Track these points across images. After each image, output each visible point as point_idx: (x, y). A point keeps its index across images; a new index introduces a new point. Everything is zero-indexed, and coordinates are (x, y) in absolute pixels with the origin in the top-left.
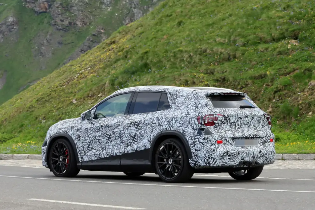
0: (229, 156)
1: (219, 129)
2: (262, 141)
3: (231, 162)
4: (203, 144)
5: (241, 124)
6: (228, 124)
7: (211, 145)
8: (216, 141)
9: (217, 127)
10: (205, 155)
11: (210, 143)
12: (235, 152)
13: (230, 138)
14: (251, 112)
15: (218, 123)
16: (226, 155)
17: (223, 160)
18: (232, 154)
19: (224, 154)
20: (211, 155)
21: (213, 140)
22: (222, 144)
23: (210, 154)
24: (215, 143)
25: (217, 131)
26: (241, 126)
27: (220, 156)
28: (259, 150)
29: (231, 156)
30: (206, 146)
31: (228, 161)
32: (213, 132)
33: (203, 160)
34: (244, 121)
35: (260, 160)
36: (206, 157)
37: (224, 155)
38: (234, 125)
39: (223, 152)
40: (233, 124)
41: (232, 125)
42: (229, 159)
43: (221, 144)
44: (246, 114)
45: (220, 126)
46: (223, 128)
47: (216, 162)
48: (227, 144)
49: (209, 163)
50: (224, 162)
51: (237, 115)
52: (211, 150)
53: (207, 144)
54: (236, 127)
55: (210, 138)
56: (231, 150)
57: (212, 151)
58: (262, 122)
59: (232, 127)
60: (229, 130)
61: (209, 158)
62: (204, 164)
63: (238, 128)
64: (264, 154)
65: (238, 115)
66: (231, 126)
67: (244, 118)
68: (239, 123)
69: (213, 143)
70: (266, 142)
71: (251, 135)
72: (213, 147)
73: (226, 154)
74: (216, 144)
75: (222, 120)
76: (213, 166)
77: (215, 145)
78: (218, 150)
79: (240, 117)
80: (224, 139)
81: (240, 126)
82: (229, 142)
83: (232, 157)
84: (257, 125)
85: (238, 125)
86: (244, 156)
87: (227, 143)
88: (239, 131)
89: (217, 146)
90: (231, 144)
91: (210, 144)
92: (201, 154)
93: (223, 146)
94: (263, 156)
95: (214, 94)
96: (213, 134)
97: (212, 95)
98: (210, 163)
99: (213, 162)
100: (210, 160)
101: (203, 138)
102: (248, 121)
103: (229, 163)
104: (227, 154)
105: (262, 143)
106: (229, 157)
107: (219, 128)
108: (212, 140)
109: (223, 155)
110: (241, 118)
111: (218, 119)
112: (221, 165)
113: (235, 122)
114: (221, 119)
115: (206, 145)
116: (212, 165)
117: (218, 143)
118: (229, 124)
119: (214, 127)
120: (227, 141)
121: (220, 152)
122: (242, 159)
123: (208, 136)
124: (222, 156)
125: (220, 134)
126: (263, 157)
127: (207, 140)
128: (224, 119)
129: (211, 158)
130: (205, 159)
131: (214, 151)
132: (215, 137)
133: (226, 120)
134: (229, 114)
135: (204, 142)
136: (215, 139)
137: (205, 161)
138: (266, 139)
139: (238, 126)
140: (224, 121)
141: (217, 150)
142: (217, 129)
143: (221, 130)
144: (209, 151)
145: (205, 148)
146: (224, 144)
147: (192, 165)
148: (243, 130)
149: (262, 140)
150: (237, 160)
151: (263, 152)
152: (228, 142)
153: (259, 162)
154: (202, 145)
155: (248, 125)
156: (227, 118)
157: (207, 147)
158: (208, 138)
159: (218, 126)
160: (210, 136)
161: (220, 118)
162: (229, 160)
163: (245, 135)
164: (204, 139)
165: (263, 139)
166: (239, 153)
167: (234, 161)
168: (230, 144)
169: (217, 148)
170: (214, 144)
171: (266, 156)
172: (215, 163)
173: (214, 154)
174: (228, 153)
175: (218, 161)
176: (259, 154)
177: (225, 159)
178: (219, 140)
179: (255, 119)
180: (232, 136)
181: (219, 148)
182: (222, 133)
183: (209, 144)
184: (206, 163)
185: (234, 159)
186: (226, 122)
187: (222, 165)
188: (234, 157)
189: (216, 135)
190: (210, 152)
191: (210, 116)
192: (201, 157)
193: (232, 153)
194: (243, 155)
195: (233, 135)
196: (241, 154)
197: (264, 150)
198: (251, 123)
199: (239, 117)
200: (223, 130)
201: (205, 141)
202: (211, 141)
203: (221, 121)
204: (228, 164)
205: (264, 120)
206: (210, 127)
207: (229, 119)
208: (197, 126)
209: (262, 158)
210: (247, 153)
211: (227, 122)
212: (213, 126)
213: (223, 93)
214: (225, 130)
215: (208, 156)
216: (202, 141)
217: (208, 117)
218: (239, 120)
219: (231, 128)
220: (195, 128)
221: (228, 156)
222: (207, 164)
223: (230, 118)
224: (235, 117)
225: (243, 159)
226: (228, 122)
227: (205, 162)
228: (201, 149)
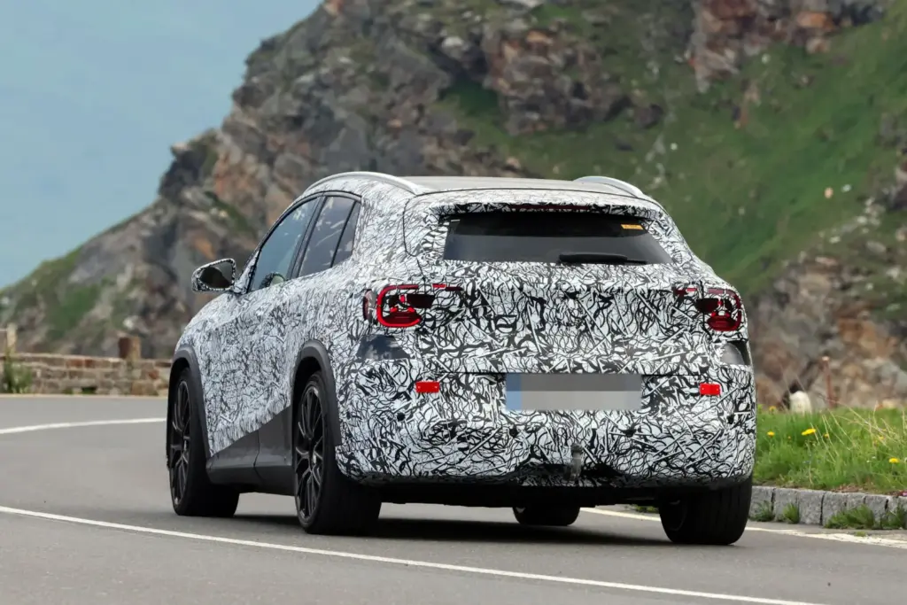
0: (461, 439)
1: (435, 339)
2: (650, 389)
3: (474, 462)
4: (367, 394)
5: (543, 322)
6: (478, 320)
7: (394, 398)
8: (411, 385)
9: (429, 330)
10: (372, 433)
11: (389, 388)
12: (490, 424)
13: (480, 373)
14: (598, 278)
15: (434, 318)
16: (446, 436)
17: (437, 456)
18: (474, 434)
19: (440, 430)
20: (391, 434)
21: (403, 378)
22: (439, 394)
23: (388, 429)
24: (410, 389)
25: (425, 346)
26: (543, 329)
27: (422, 439)
28: (624, 424)
29: (471, 441)
30: (374, 401)
31: (461, 460)
32: (408, 351)
33: (367, 452)
34: (557, 311)
35: (630, 462)
36: (374, 442)
37: (440, 434)
38: (507, 326)
39: (432, 424)
40: (500, 322)
41: (497, 327)
42: (462, 450)
43: (434, 396)
44: (565, 287)
45: (442, 329)
46: (455, 335)
47: (407, 462)
48: (460, 397)
49: (383, 463)
50: (443, 461)
51: (521, 289)
52: (389, 414)
53: (380, 393)
54: (515, 331)
55: (392, 370)
56: (470, 417)
57: (395, 418)
58: (662, 316)
59: (497, 332)
60: (482, 345)
61: (385, 446)
62: (370, 466)
63: (528, 338)
64: (646, 440)
65: (526, 287)
66: (491, 329)
67: (558, 301)
68: (535, 319)
69: (401, 390)
70: (670, 394)
71: (585, 365)
72: (398, 405)
73: (446, 433)
74: (413, 395)
75: (449, 306)
76: (398, 476)
77: (408, 398)
78: (417, 416)
79: (534, 294)
80: (447, 376)
81: (538, 332)
82: (471, 389)
83: (476, 445)
84: (633, 327)
85: (529, 327)
86: (542, 442)
87: (460, 392)
88: (528, 350)
89: (414, 402)
90: (479, 397)
91: (391, 393)
92: (361, 430)
93: (442, 401)
94: (644, 446)
95: (471, 209)
96: (408, 356)
97: (461, 212)
98: (388, 462)
99: (397, 458)
100: (386, 451)
101: (368, 369)
102: (576, 313)
103: (463, 465)
104: (453, 434)
105: (648, 400)
106: (463, 445)
107: (438, 337)
108: (396, 379)
109: (434, 436)
110: (541, 301)
111: (435, 302)
112: (430, 474)
113: (515, 313)
114: (446, 302)
115: (375, 397)
116: (393, 471)
117: (421, 391)
118: (484, 323)
119: (417, 330)
120: (459, 383)
121: (423, 426)
122: (533, 455)
123: (383, 365)
124: (430, 441)
125: (435, 359)
126: (642, 450)
127: (380, 379)
128: (458, 302)
129: (388, 444)
130: (374, 447)
131: (401, 417)
132: (408, 367)
133: (470, 306)
134: (485, 284)
135: (370, 385)
136: (409, 375)
137: (371, 453)
138: (672, 383)
139: (529, 332)
140: (458, 312)
141: (411, 416)
142: (428, 339)
143: (443, 343)
144: (386, 419)
145: (372, 408)
146: (447, 395)
147: (343, 469)
148: (550, 348)
149: (652, 385)
150: (507, 458)
151: (645, 431)
152: (467, 387)
153: (623, 467)
154: (363, 395)
155: (582, 328)
156: (473, 298)
157: (380, 406)
158: (382, 370)
159: (433, 328)
160: (391, 364)
161: (444, 297)
162: (461, 455)
163: (550, 366)
164: (370, 375)
165: (657, 384)
166: (514, 433)
167: (486, 459)
168: (473, 397)
169: (416, 408)
170: (404, 393)
171: (660, 448)
172: (403, 464)
173: (399, 429)
174: (458, 428)
175: (414, 457)
176: (623, 439)
177: (446, 451)
178: (424, 380)
179: (623, 307)
180: (484, 366)
181: (423, 412)
182: (443, 357)
183: (387, 395)
184: (374, 463)
185: (488, 454)
186: (468, 313)
187: (433, 472)
188: (487, 445)
189: (414, 362)
190: (388, 422)
191: (402, 291)
192: (361, 439)
193: (476, 430)
194: (537, 440)
195: (489, 364)
196: (527, 435)
197: (649, 424)
198: (598, 321)
199: (533, 299)
200: (452, 342)
201: (372, 380)
202: (392, 383)
203: (446, 310)
204: (462, 469)
205: (673, 311)
206: (399, 329)
207: (484, 303)
208: (361, 326)
209: (637, 455)
210: (560, 433)
211: (475, 313)
212: (414, 328)
213: (505, 205)
214: (462, 344)
215: (381, 435)
216: (363, 381)
217: (393, 293)
218: (533, 309)
219: (493, 335)
220: (354, 335)
221: (455, 440)
222: (378, 467)
223: (489, 301)
224: (510, 298)
225: (538, 453)
226: (481, 314)
227: (372, 458)
228: (360, 412)
